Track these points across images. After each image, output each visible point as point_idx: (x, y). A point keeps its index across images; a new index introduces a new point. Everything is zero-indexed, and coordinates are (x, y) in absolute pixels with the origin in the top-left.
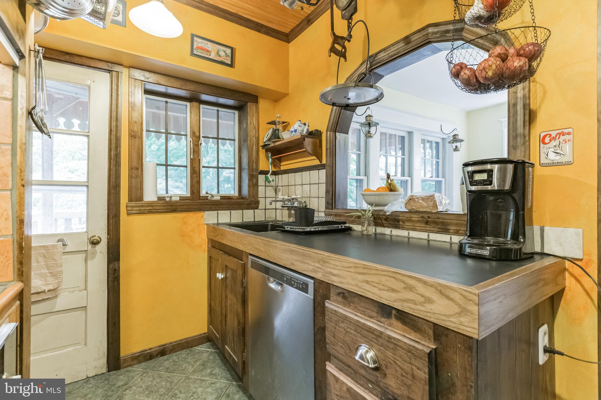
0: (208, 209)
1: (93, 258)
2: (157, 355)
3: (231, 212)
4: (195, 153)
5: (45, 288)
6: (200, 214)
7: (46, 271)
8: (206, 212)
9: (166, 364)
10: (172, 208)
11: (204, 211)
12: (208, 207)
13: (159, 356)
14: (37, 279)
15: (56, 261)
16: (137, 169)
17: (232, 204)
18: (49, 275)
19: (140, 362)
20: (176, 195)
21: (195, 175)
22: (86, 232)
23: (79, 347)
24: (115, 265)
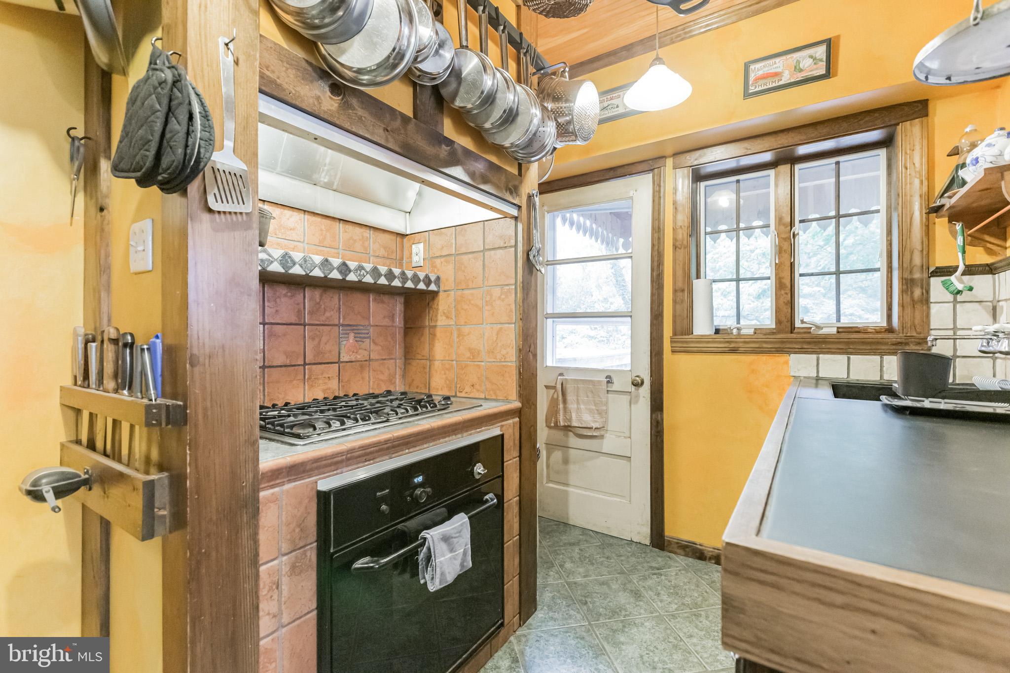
0: (797, 350)
1: (637, 402)
2: (710, 559)
3: (849, 359)
4: (783, 254)
5: (593, 425)
6: (781, 358)
7: (594, 407)
8: (792, 355)
9: (716, 576)
10: (731, 346)
11: (789, 353)
12: (797, 347)
13: (713, 561)
14: (587, 413)
15: (601, 398)
16: (683, 291)
17: (852, 343)
18: (596, 411)
19: (686, 555)
20: (748, 327)
21: (783, 292)
22: (630, 371)
23: (624, 501)
24: (658, 416)
